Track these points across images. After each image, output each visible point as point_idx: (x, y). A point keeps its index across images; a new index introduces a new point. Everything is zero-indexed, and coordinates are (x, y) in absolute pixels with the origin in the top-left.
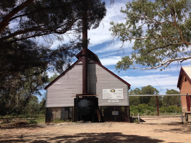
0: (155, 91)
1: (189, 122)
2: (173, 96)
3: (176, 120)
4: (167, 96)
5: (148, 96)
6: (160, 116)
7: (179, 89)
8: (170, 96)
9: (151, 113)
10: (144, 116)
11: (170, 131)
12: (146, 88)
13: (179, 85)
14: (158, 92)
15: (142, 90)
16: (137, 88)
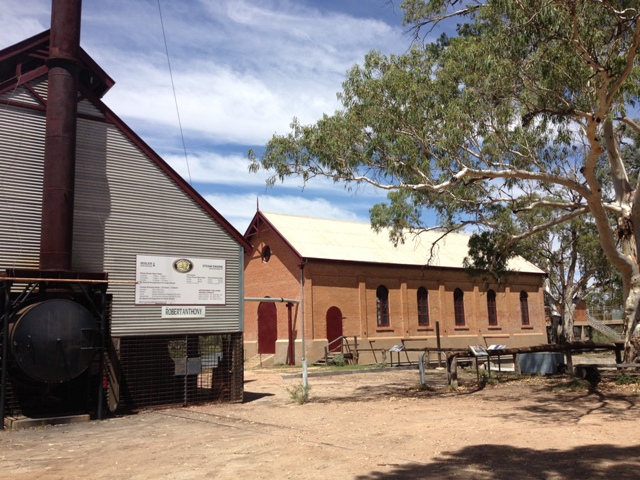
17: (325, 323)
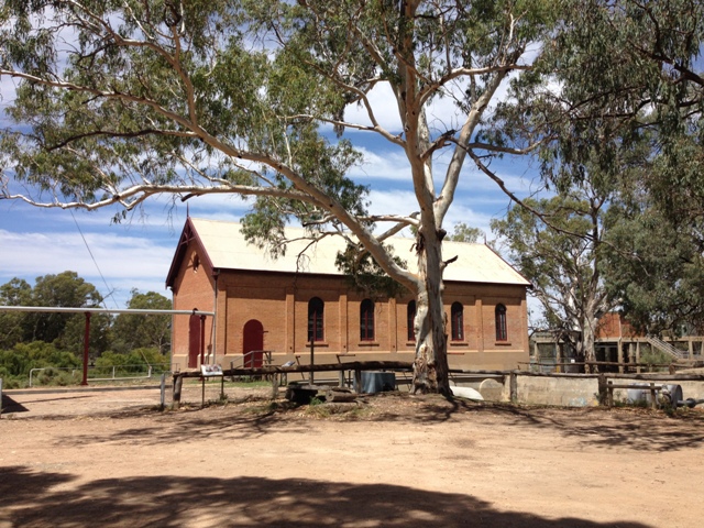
0: (89, 295)
1: (181, 405)
2: (151, 315)
3: (143, 400)
4: (130, 314)
5: (58, 313)
6: (89, 387)
7: (171, 292)
8: (142, 317)
9: (57, 374)
10: (27, 387)
11: (112, 439)
12: (56, 282)
13: (174, 280)
14: (101, 300)
15: (38, 286)
16: (15, 281)
17: (241, 337)
